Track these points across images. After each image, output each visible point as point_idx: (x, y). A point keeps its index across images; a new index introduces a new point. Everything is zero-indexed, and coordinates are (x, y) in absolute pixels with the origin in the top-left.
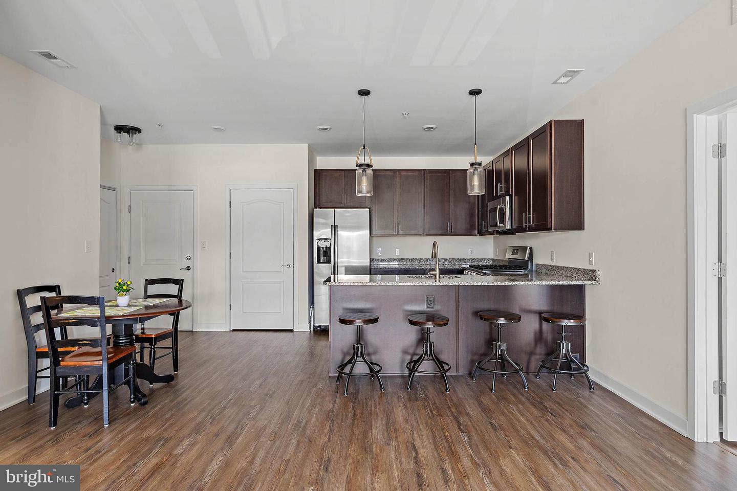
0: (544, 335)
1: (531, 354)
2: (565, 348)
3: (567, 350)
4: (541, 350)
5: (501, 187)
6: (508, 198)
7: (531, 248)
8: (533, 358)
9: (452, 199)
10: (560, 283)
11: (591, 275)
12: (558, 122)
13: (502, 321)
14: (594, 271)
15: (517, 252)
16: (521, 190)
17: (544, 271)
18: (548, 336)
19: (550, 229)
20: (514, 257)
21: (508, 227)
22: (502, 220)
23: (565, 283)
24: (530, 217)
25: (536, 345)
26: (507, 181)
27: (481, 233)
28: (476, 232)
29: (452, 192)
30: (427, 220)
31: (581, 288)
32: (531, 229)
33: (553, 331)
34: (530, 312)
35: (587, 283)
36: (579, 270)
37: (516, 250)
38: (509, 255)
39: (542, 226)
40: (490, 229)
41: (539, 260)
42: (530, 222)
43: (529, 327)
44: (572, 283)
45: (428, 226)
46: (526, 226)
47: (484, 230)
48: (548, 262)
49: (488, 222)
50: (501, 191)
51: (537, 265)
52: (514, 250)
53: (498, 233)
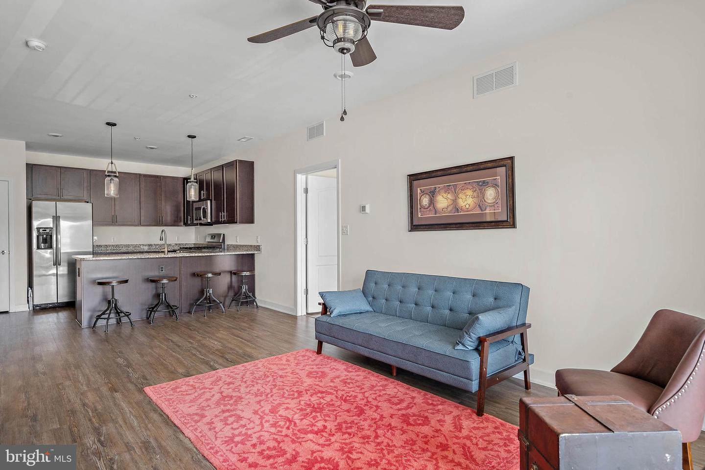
0: (233, 284)
1: (226, 296)
2: (244, 288)
3: (246, 289)
4: (231, 294)
5: (204, 193)
6: (209, 202)
7: (224, 235)
8: (227, 299)
9: (163, 198)
10: (242, 253)
11: (258, 248)
12: (240, 161)
13: (210, 275)
14: (259, 246)
15: (215, 237)
16: (218, 197)
17: (232, 248)
18: (235, 284)
19: (236, 223)
20: (212, 241)
21: (209, 221)
22: (205, 216)
23: (245, 253)
24: (224, 215)
25: (228, 291)
26: (208, 190)
27: (186, 224)
28: (182, 223)
29: (163, 193)
30: (142, 214)
31: (253, 255)
32: (224, 223)
33: (238, 281)
34: (225, 272)
35: (256, 252)
36: (251, 246)
37: (213, 236)
38: (209, 239)
39: (231, 220)
40: (195, 222)
41: (229, 242)
42: (224, 218)
43: (225, 281)
44: (248, 253)
45: (142, 218)
46: (222, 221)
47: (189, 222)
48: (234, 243)
49: (193, 217)
50: (204, 196)
51: (228, 245)
52: (212, 236)
53: (201, 224)
